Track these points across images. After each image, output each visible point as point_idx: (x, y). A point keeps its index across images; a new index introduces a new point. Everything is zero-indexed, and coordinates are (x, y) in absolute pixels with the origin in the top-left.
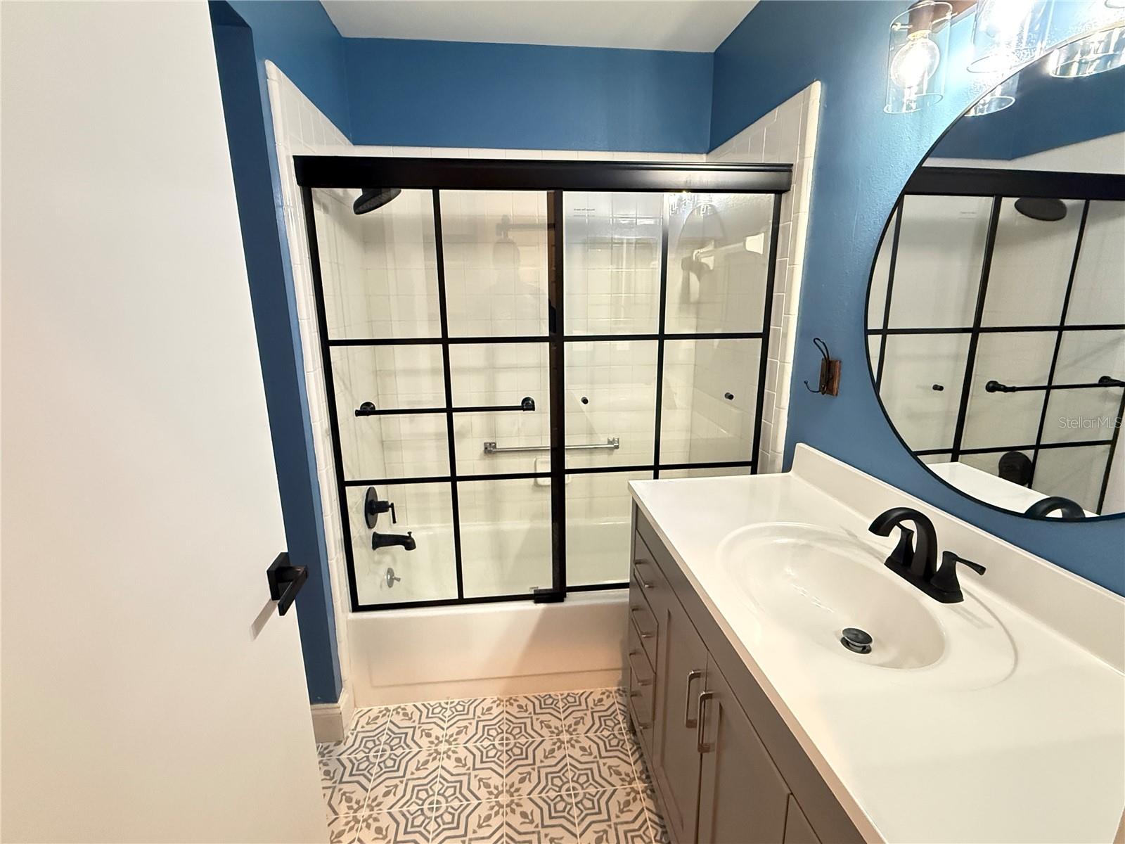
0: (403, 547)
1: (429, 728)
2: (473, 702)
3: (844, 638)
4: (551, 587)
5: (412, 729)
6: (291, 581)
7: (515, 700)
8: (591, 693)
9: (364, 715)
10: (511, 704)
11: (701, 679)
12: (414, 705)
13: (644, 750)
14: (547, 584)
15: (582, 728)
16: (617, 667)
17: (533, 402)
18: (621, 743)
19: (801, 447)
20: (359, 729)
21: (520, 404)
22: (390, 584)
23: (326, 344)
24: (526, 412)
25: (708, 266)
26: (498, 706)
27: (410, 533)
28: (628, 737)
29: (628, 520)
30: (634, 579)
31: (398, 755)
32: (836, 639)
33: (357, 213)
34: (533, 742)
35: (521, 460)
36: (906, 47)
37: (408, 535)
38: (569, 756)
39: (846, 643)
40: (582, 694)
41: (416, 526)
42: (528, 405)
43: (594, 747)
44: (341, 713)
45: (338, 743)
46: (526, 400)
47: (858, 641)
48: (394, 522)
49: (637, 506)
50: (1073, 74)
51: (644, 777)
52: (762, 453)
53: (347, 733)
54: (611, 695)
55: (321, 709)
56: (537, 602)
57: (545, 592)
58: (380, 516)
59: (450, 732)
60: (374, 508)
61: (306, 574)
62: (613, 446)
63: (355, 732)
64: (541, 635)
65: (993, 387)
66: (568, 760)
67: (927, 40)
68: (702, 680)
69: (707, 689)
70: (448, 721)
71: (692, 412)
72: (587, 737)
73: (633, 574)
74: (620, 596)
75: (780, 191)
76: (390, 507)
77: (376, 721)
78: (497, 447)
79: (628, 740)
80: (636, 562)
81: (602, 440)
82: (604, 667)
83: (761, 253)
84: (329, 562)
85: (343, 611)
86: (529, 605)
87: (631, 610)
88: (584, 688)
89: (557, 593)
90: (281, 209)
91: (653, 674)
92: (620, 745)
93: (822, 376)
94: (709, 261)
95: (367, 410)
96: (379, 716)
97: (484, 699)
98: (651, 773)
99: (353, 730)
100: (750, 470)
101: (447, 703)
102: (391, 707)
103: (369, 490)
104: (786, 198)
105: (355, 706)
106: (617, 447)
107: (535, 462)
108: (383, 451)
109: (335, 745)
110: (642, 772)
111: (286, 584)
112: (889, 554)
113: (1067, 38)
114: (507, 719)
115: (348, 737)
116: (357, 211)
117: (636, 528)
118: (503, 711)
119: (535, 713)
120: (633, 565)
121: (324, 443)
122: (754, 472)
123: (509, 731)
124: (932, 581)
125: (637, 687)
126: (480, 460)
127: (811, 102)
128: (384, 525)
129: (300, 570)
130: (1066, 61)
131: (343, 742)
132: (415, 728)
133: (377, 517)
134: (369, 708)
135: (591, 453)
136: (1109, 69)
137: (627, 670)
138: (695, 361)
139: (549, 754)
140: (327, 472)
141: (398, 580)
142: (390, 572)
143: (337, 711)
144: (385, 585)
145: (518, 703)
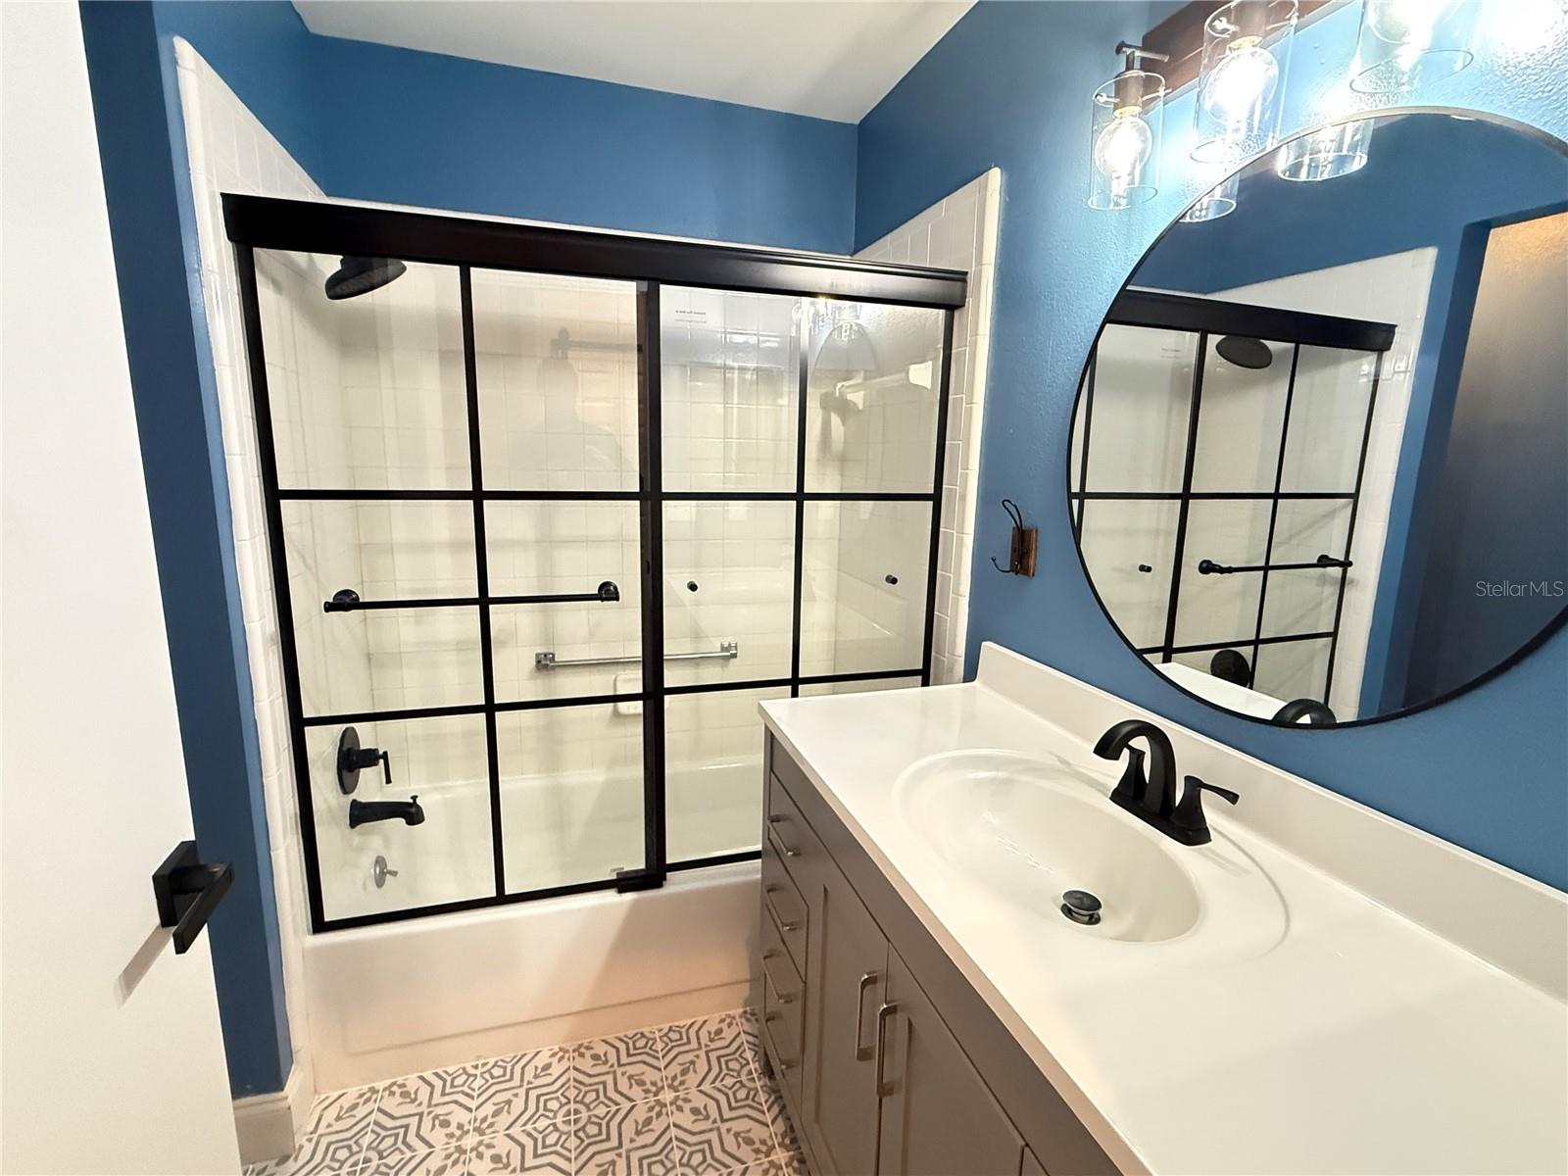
0: (403, 820)
1: (446, 1112)
2: (520, 1059)
3: (1065, 905)
4: (642, 866)
5: (417, 1117)
6: (200, 890)
7: (588, 1048)
8: (705, 1022)
9: (332, 1103)
10: (582, 1055)
11: (878, 985)
12: (422, 1078)
13: (787, 1100)
14: (637, 862)
15: (692, 1079)
16: (744, 978)
17: (616, 588)
18: (752, 1093)
19: (988, 647)
20: (322, 1130)
21: (596, 592)
22: (380, 882)
23: (273, 496)
24: (605, 602)
25: (855, 404)
26: (560, 1060)
27: (414, 798)
28: (762, 1083)
29: (759, 759)
30: (768, 842)
31: (392, 1165)
32: (1053, 906)
33: (332, 297)
34: (618, 1110)
35: (593, 677)
36: (1113, 126)
37: (411, 801)
38: (675, 1125)
39: (1067, 911)
40: (690, 1026)
41: (425, 786)
42: (607, 593)
43: (712, 1106)
44: (289, 1108)
45: (284, 1159)
46: (605, 586)
47: (1083, 908)
48: (389, 781)
49: (772, 734)
50: (1303, 177)
51: (787, 1141)
52: (936, 658)
53: (300, 1140)
54: (734, 1022)
55: (252, 1105)
56: (621, 891)
57: (634, 875)
58: (366, 774)
59: (481, 1114)
60: (352, 760)
61: (229, 874)
62: (729, 654)
63: (315, 1136)
64: (628, 943)
65: (1207, 568)
66: (673, 1131)
67: (1137, 119)
68: (880, 986)
69: (888, 999)
70: (479, 1096)
71: (837, 605)
72: (701, 1091)
73: (767, 838)
74: (748, 872)
75: (952, 306)
76: (381, 757)
77: (354, 1113)
78: (556, 660)
79: (762, 1087)
80: (772, 819)
81: (713, 646)
82: (726, 981)
83: (929, 387)
84: (272, 854)
85: (296, 932)
86: (610, 896)
87: (766, 891)
88: (694, 1016)
89: (653, 874)
90: (197, 275)
91: (803, 985)
92: (751, 1097)
93: (1014, 550)
94: (857, 398)
95: (345, 602)
96: (358, 1104)
97: (538, 1053)
98: (799, 1133)
99: (311, 1133)
100: (920, 682)
101: (476, 1067)
102: (380, 1085)
103: (345, 733)
104: (960, 316)
105: (316, 1091)
106: (734, 656)
107: (615, 680)
108: (370, 668)
109: (278, 1164)
110: (784, 1136)
111: (190, 895)
112: (1116, 786)
113: (1299, 130)
114: (575, 1080)
115: (301, 1147)
116: (332, 293)
117: (772, 770)
118: (568, 1069)
119: (620, 1065)
120: (768, 823)
121: (266, 655)
122: (925, 683)
123: (579, 1098)
124: (1172, 818)
125: (775, 1004)
126: (530, 679)
127: (989, 194)
128: (370, 786)
129: (218, 869)
130: (1296, 159)
131: (294, 1156)
132: (421, 1115)
133: (359, 772)
134: (341, 1092)
135: (697, 665)
136: (1341, 173)
137: (759, 981)
138: (840, 534)
139: (643, 1127)
140: (272, 703)
141: (394, 874)
142: (380, 861)
143: (284, 1104)
144: (372, 886)
145: (592, 1052)
